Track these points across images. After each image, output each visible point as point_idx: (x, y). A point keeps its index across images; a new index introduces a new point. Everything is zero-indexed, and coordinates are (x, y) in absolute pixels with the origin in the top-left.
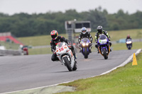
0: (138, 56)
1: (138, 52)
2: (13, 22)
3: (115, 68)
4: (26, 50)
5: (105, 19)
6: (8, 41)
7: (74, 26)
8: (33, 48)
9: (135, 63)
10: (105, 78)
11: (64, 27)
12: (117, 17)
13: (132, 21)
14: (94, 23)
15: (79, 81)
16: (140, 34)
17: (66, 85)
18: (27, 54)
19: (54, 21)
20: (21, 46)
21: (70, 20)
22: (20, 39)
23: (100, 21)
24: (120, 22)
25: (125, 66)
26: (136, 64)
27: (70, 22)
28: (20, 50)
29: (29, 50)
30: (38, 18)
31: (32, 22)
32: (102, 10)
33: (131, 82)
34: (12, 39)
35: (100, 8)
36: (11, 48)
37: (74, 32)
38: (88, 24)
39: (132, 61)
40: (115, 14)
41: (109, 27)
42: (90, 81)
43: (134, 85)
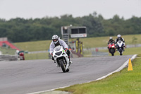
0: (133, 62)
1: (134, 57)
2: (10, 27)
3: (111, 74)
4: (22, 55)
5: (100, 24)
6: (5, 46)
7: (70, 31)
8: (29, 53)
9: (130, 68)
10: (101, 83)
11: (60, 32)
12: (112, 23)
13: (128, 27)
14: (90, 28)
15: (75, 86)
16: (136, 39)
17: (62, 90)
18: (24, 59)
19: (50, 27)
20: (18, 51)
21: (66, 25)
22: (16, 44)
23: (96, 27)
24: (116, 28)
25: (120, 72)
26: (132, 69)
27: (66, 28)
28: (16, 55)
29: (25, 55)
30: (34, 24)
31: (29, 27)
32: (97, 16)
33: (127, 87)
34: (8, 44)
35: (95, 13)
36: (7, 53)
37: (70, 37)
38: (84, 29)
39: (127, 67)
40: (111, 19)
41: (104, 32)
42: (85, 86)
43: (130, 90)
